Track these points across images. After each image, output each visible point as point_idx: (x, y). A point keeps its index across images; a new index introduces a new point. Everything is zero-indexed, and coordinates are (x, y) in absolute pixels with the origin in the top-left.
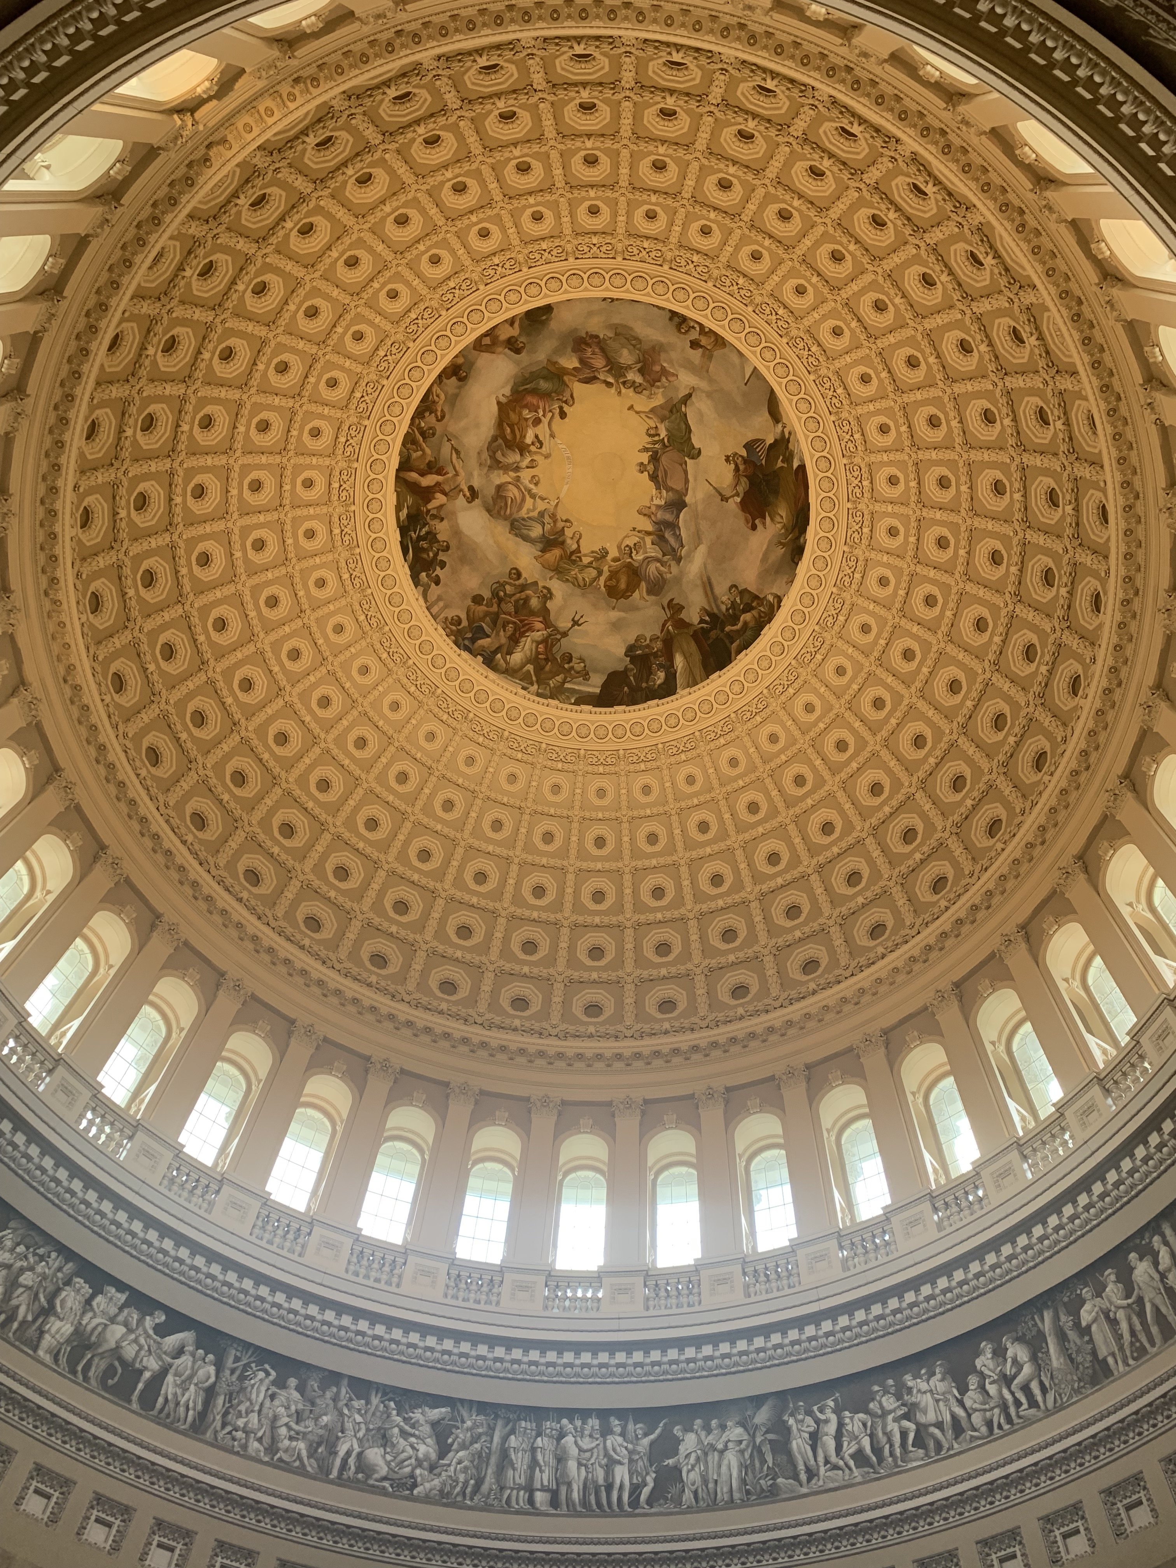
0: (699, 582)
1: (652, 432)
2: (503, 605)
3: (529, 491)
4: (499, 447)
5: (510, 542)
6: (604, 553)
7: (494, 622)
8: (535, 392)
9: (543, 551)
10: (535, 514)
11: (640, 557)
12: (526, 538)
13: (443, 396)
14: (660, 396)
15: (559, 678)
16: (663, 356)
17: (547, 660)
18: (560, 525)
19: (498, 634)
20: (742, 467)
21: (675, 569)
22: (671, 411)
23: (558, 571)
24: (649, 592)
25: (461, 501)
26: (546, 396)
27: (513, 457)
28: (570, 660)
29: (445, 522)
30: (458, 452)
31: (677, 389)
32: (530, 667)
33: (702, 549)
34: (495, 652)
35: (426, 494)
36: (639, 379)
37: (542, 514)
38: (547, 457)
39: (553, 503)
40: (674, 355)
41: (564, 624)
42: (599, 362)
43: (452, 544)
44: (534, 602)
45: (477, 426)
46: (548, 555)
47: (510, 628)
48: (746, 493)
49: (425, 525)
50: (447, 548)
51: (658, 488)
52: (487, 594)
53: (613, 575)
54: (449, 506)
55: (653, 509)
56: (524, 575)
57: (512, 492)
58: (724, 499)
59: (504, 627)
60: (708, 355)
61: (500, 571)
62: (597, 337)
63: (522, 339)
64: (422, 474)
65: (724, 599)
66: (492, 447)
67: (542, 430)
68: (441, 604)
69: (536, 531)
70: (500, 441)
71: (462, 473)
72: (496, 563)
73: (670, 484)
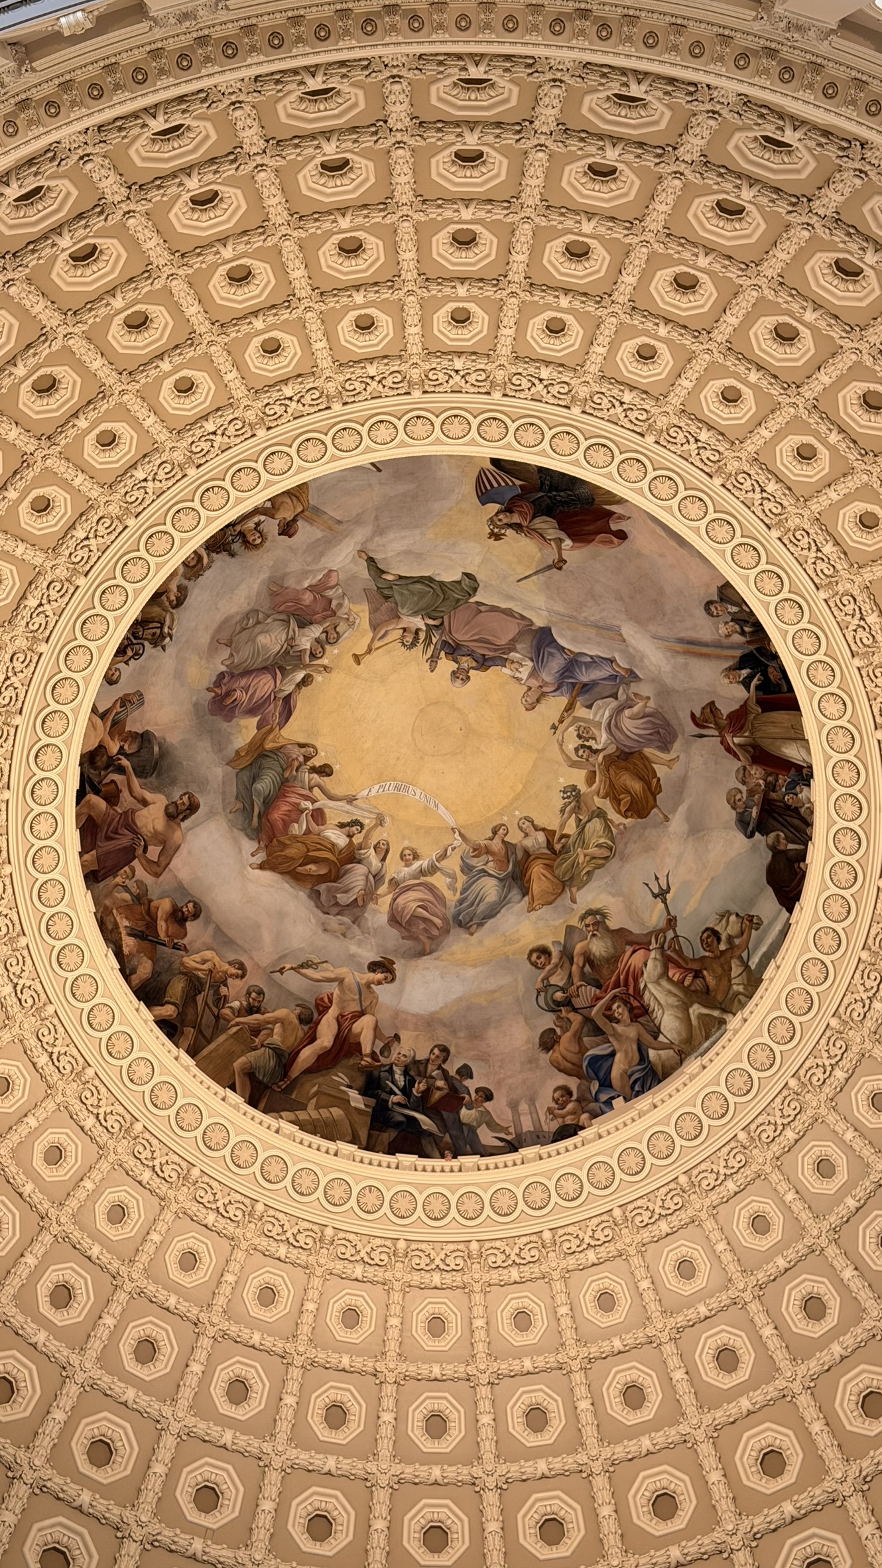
0: (681, 659)
1: (409, 639)
2: (577, 1002)
3: (422, 873)
4: (332, 894)
5: (486, 940)
6: (572, 792)
7: (598, 1031)
8: (269, 803)
9: (525, 891)
10: (461, 879)
11: (603, 737)
12: (492, 912)
13: (208, 954)
14: (355, 608)
15: (736, 970)
16: (291, 583)
17: (697, 974)
18: (496, 845)
19: (616, 1035)
20: (516, 519)
21: (645, 689)
22: (387, 598)
23: (567, 883)
24: (665, 747)
25: (384, 994)
26: (283, 786)
27: (357, 876)
28: (716, 934)
29: (404, 1035)
30: (307, 965)
31: (354, 577)
32: (696, 1010)
33: (628, 630)
34: (643, 1057)
35: (345, 1046)
36: (316, 631)
37: (466, 868)
38: (380, 821)
39: (458, 841)
40: (295, 566)
41: (654, 916)
42: (264, 685)
43: (443, 1037)
44: (599, 947)
45: (281, 915)
46: (536, 887)
47: (619, 1010)
48: (562, 526)
49: (391, 1071)
50: (445, 1050)
51: (503, 662)
52: (547, 1021)
53: (613, 793)
54: (384, 1016)
55: (534, 683)
56: (547, 942)
57: (411, 901)
58: (559, 564)
59: (611, 1019)
60: (312, 513)
61: (524, 979)
62: (222, 675)
63: (176, 797)
64: (312, 1039)
65: (723, 630)
66: (326, 905)
67: (336, 812)
68: (524, 1107)
69: (490, 889)
70: (322, 887)
71: (343, 971)
72: (506, 980)
73: (503, 641)
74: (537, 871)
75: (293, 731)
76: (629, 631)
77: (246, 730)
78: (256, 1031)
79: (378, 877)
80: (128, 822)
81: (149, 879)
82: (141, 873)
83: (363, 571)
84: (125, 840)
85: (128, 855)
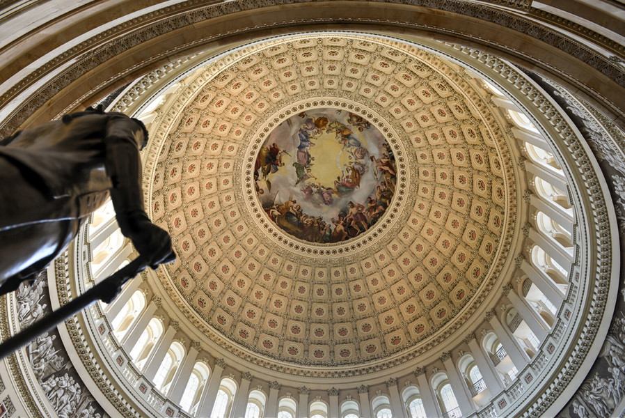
1: (309, 171)
3: (352, 155)
4: (361, 171)
5: (361, 140)
6: (328, 131)
8: (346, 187)
9: (350, 135)
10: (351, 147)
11: (314, 130)
12: (355, 140)
14: (306, 183)
16: (305, 197)
18: (343, 142)
20: (279, 163)
22: (303, 178)
23: (345, 128)
25: (377, 157)
26: (344, 185)
27: (357, 167)
29: (383, 153)
30: (375, 174)
31: (301, 186)
35: (388, 164)
36: (313, 188)
37: (349, 146)
38: (345, 165)
39: (344, 149)
40: (301, 197)
42: (325, 195)
43: (381, 145)
45: (367, 181)
46: (348, 133)
48: (277, 154)
50: (384, 145)
51: (308, 152)
53: (325, 125)
54: (381, 157)
55: (309, 146)
57: (359, 156)
61: (366, 131)
62: (325, 204)
63: (349, 206)
64: (388, 171)
66: (363, 172)
67: (346, 174)
69: (351, 141)
70: (360, 173)
71: (375, 167)
72: (367, 135)
73: (303, 154)
74: (345, 134)
75: (333, 186)
76: (292, 134)
77: (335, 196)
78: (389, 183)
79: (356, 163)
80: (355, 216)
81: (365, 209)
82: (364, 211)
83: (298, 185)
84: (359, 215)
85: (361, 214)
